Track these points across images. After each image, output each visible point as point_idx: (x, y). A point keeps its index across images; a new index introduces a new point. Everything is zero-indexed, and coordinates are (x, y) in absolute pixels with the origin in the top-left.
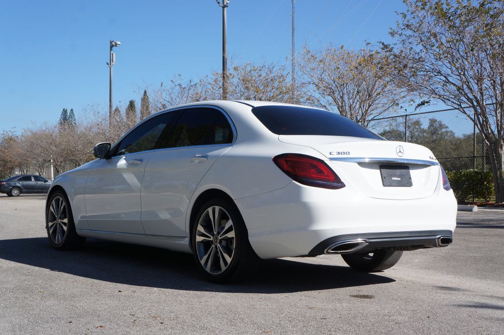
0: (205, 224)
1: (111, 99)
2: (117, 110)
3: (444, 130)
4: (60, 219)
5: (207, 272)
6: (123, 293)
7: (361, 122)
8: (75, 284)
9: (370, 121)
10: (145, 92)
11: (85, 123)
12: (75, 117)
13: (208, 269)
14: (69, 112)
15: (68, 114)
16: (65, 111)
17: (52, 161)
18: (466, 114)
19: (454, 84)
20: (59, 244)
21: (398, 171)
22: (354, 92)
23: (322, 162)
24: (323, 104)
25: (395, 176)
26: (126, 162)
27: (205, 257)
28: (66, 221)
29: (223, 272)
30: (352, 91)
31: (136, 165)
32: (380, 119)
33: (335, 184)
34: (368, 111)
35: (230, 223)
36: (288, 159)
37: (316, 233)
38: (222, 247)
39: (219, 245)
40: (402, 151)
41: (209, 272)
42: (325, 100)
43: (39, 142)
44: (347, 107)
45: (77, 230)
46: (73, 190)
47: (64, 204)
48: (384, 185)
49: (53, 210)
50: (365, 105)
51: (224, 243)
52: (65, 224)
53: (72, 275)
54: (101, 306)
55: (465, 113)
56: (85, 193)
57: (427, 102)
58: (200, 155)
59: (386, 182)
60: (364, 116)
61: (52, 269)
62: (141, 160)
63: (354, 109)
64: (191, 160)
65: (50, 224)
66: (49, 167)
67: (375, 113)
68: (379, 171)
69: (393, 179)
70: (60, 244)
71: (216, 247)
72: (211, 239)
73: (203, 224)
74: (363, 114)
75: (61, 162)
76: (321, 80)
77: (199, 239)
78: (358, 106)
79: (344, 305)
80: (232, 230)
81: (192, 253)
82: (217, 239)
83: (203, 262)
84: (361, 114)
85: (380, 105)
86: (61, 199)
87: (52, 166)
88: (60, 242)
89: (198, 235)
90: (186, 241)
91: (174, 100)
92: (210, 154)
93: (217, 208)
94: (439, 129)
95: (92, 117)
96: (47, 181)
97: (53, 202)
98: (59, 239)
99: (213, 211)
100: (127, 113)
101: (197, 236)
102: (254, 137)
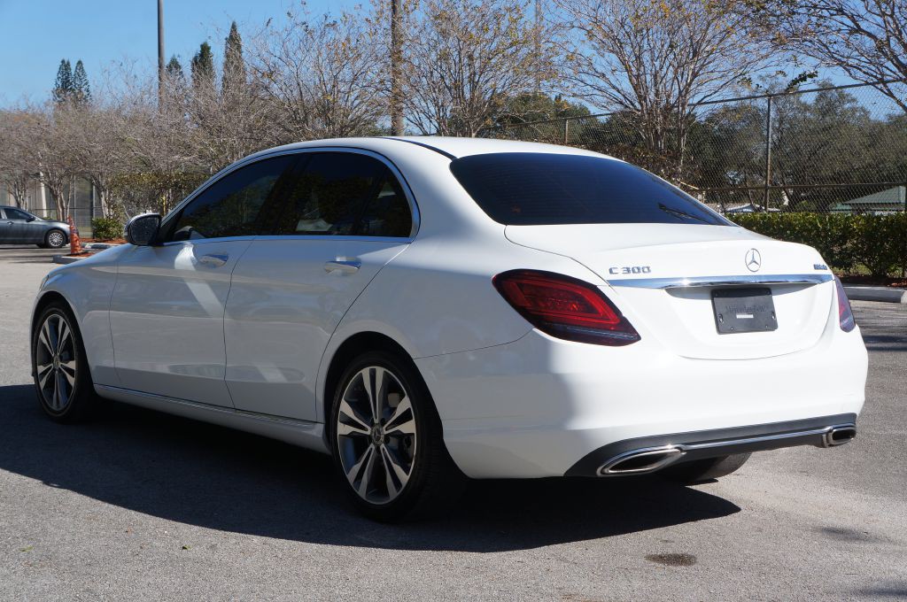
0: (356, 400)
1: (162, 44)
2: (175, 65)
3: (847, 106)
4: (61, 361)
5: (359, 497)
6: (189, 554)
7: (678, 107)
8: (95, 524)
9: (695, 105)
10: (234, 27)
11: (108, 100)
12: (87, 78)
13: (362, 492)
14: (73, 66)
15: (73, 72)
16: (65, 66)
17: (42, 174)
18: (894, 97)
19: (869, 35)
20: (59, 412)
21: (750, 301)
22: (663, 46)
23: (593, 289)
24: (600, 69)
25: (741, 311)
26: (192, 255)
27: (357, 468)
28: (72, 365)
29: (392, 501)
30: (659, 44)
31: (214, 266)
32: (716, 102)
33: (621, 335)
34: (692, 87)
35: (405, 405)
36: (524, 281)
37: (580, 436)
38: (391, 450)
39: (383, 446)
40: (757, 259)
41: (364, 498)
42: (604, 62)
43: (14, 136)
44: (649, 78)
45: (96, 387)
46: (86, 301)
47: (67, 330)
48: (720, 331)
49: (45, 341)
50: (686, 72)
51: (393, 442)
52: (71, 371)
53: (87, 499)
54: (146, 590)
55: (890, 94)
56: (110, 308)
57: (811, 76)
58: (344, 259)
59: (724, 325)
60: (683, 94)
61: (47, 482)
62: (224, 258)
63: (664, 81)
64: (327, 268)
65: (41, 369)
66: (36, 187)
67: (705, 90)
68: (709, 302)
69: (739, 316)
70: (63, 411)
71: (378, 449)
72: (368, 433)
73: (350, 400)
74: (680, 92)
75: (61, 177)
76: (596, 22)
77: (343, 429)
78: (670, 75)
79: (636, 584)
80: (411, 419)
81: (329, 452)
82: (379, 433)
83: (351, 476)
84: (677, 91)
85: (715, 75)
86: (62, 320)
87: (43, 184)
88: (62, 406)
89: (341, 422)
90: (317, 431)
91: (291, 54)
92: (365, 257)
93: (380, 371)
94: (837, 104)
95: (123, 86)
96: (33, 219)
97: (46, 324)
98: (58, 402)
99: (372, 376)
100: (196, 80)
101: (339, 423)
102: (454, 227)
